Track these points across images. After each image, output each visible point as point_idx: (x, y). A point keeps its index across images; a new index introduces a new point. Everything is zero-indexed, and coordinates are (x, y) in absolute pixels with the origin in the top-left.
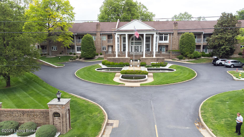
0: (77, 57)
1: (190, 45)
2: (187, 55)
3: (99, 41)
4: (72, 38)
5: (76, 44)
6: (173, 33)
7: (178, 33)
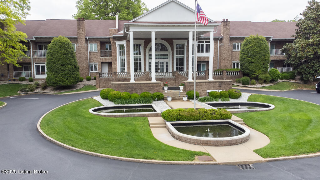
0: (38, 86)
2: (258, 75)
3: (83, 53)
5: (33, 58)
6: (222, 38)
7: (230, 38)
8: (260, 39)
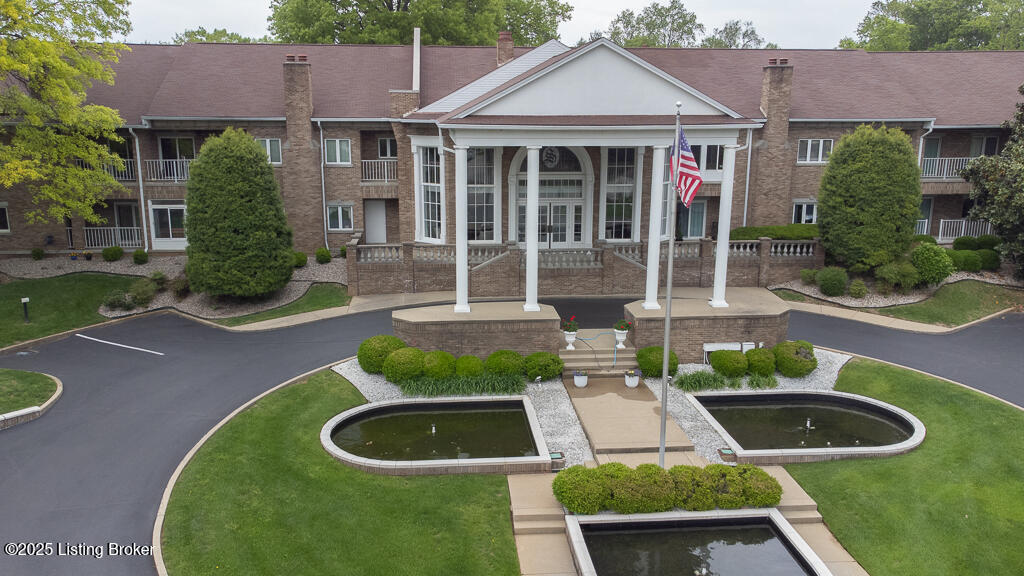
2: (876, 267)
3: (307, 171)
4: (116, 156)
5: (145, 187)
7: (790, 123)
8: (891, 145)
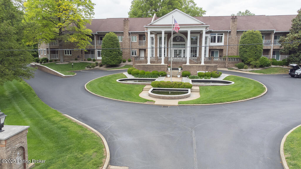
0: (97, 64)
1: (254, 48)
2: (250, 62)
3: (127, 43)
5: (96, 46)
6: (230, 32)
7: (237, 31)
8: (254, 33)
